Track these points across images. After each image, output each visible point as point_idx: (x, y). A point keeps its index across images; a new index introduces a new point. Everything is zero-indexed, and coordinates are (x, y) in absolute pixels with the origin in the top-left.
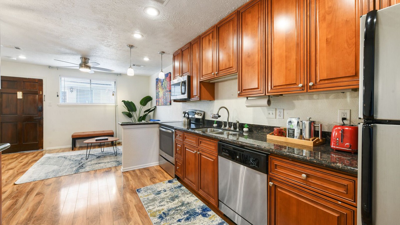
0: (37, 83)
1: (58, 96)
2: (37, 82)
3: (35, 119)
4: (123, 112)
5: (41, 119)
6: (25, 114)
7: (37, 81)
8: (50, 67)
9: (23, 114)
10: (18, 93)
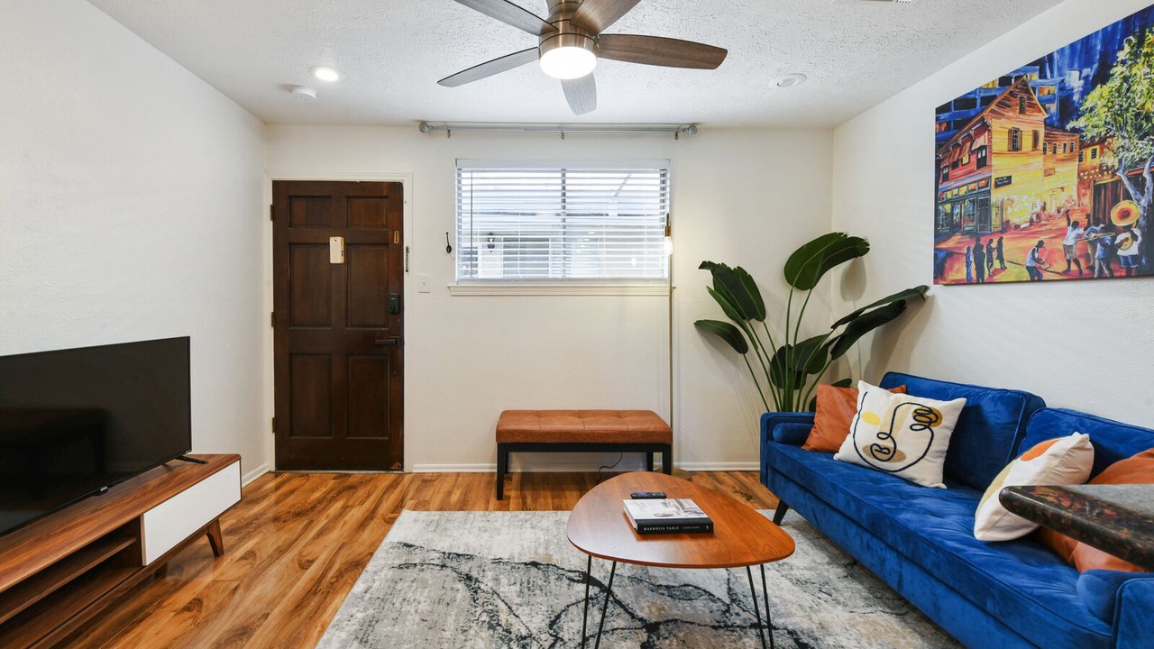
0: (386, 201)
1: (449, 249)
2: (387, 197)
3: (381, 346)
4: (699, 325)
5: (399, 343)
6: (352, 326)
7: (385, 193)
8: (424, 126)
9: (347, 326)
10: (332, 240)
